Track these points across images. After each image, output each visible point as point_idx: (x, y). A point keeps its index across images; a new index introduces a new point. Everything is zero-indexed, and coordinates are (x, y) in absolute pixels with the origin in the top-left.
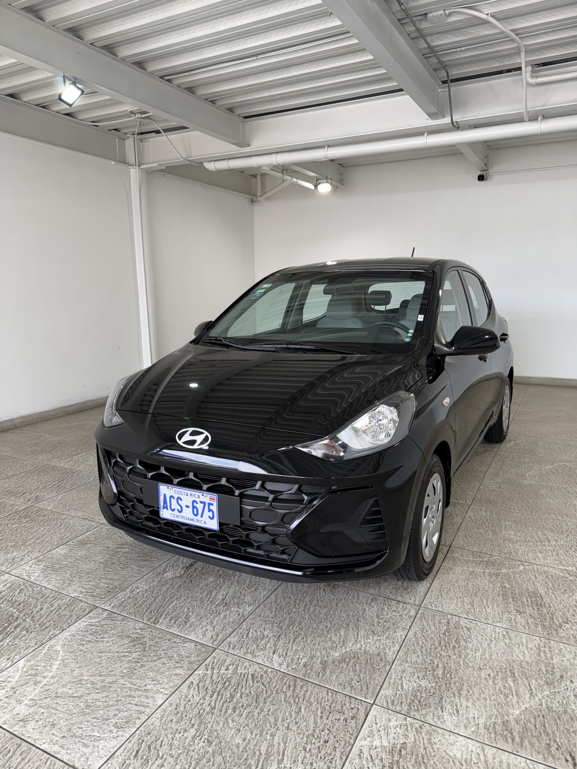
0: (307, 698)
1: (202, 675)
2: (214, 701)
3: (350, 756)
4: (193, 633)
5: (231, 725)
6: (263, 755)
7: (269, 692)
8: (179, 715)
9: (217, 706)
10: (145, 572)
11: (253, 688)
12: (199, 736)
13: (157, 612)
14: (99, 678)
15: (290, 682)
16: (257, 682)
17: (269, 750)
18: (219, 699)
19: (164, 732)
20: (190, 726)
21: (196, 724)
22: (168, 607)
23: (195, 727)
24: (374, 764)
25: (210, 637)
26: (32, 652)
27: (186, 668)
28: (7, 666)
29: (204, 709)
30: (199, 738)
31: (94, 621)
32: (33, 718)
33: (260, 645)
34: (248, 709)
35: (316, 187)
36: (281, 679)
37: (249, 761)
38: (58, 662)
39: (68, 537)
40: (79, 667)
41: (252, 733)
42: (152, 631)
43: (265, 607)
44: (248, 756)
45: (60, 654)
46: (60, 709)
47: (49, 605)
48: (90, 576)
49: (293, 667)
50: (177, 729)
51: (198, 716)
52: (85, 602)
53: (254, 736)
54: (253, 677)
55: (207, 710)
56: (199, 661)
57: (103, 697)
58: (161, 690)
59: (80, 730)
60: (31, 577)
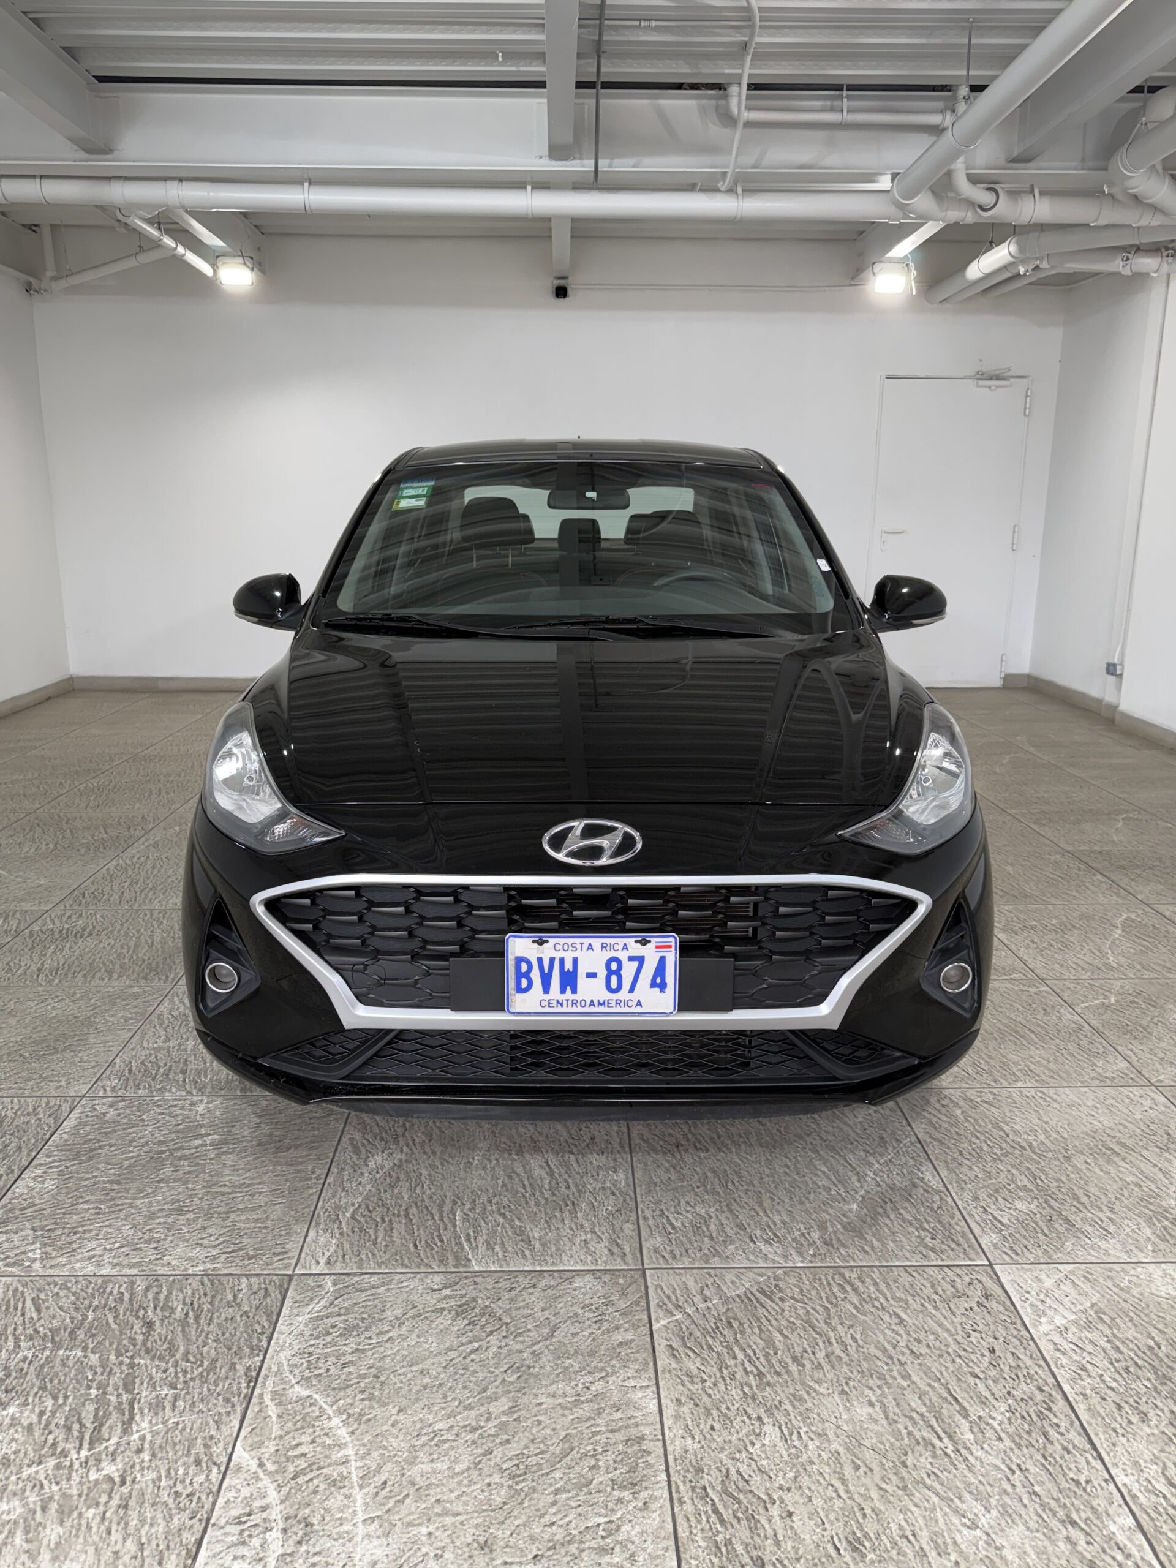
0: (889, 1295)
1: (671, 1326)
2: (747, 1364)
3: (1048, 1357)
4: (565, 1258)
5: (822, 1390)
6: (926, 1414)
7: (821, 1310)
8: (715, 1412)
9: (763, 1370)
10: (318, 1172)
11: (787, 1313)
12: (791, 1434)
13: (442, 1241)
14: (473, 1413)
15: (833, 1279)
16: (782, 1299)
17: (928, 1403)
18: (752, 1354)
19: (723, 1456)
20: (757, 1424)
21: (764, 1416)
22: (455, 1226)
23: (765, 1420)
24: (1090, 1353)
25: (606, 1252)
26: (245, 1425)
27: (626, 1325)
28: (214, 1480)
29: (746, 1384)
30: (795, 1437)
31: (317, 1308)
32: (419, 1554)
33: (714, 1235)
34: (817, 1351)
35: (215, 272)
36: (814, 1280)
37: (917, 1435)
38: (336, 1421)
39: (20, 1148)
40: (399, 1411)
41: (871, 1389)
42: (476, 1283)
43: (646, 1164)
44: (906, 1428)
45: (321, 1402)
46: (460, 1509)
47: (158, 1311)
48: (191, 1216)
49: (811, 1252)
50: (739, 1439)
51: (750, 1400)
52: (246, 1276)
53: (879, 1392)
54: (766, 1296)
55: (753, 1383)
56: (637, 1303)
57: (526, 1447)
58: (626, 1384)
59: (555, 1527)
60: (27, 1264)
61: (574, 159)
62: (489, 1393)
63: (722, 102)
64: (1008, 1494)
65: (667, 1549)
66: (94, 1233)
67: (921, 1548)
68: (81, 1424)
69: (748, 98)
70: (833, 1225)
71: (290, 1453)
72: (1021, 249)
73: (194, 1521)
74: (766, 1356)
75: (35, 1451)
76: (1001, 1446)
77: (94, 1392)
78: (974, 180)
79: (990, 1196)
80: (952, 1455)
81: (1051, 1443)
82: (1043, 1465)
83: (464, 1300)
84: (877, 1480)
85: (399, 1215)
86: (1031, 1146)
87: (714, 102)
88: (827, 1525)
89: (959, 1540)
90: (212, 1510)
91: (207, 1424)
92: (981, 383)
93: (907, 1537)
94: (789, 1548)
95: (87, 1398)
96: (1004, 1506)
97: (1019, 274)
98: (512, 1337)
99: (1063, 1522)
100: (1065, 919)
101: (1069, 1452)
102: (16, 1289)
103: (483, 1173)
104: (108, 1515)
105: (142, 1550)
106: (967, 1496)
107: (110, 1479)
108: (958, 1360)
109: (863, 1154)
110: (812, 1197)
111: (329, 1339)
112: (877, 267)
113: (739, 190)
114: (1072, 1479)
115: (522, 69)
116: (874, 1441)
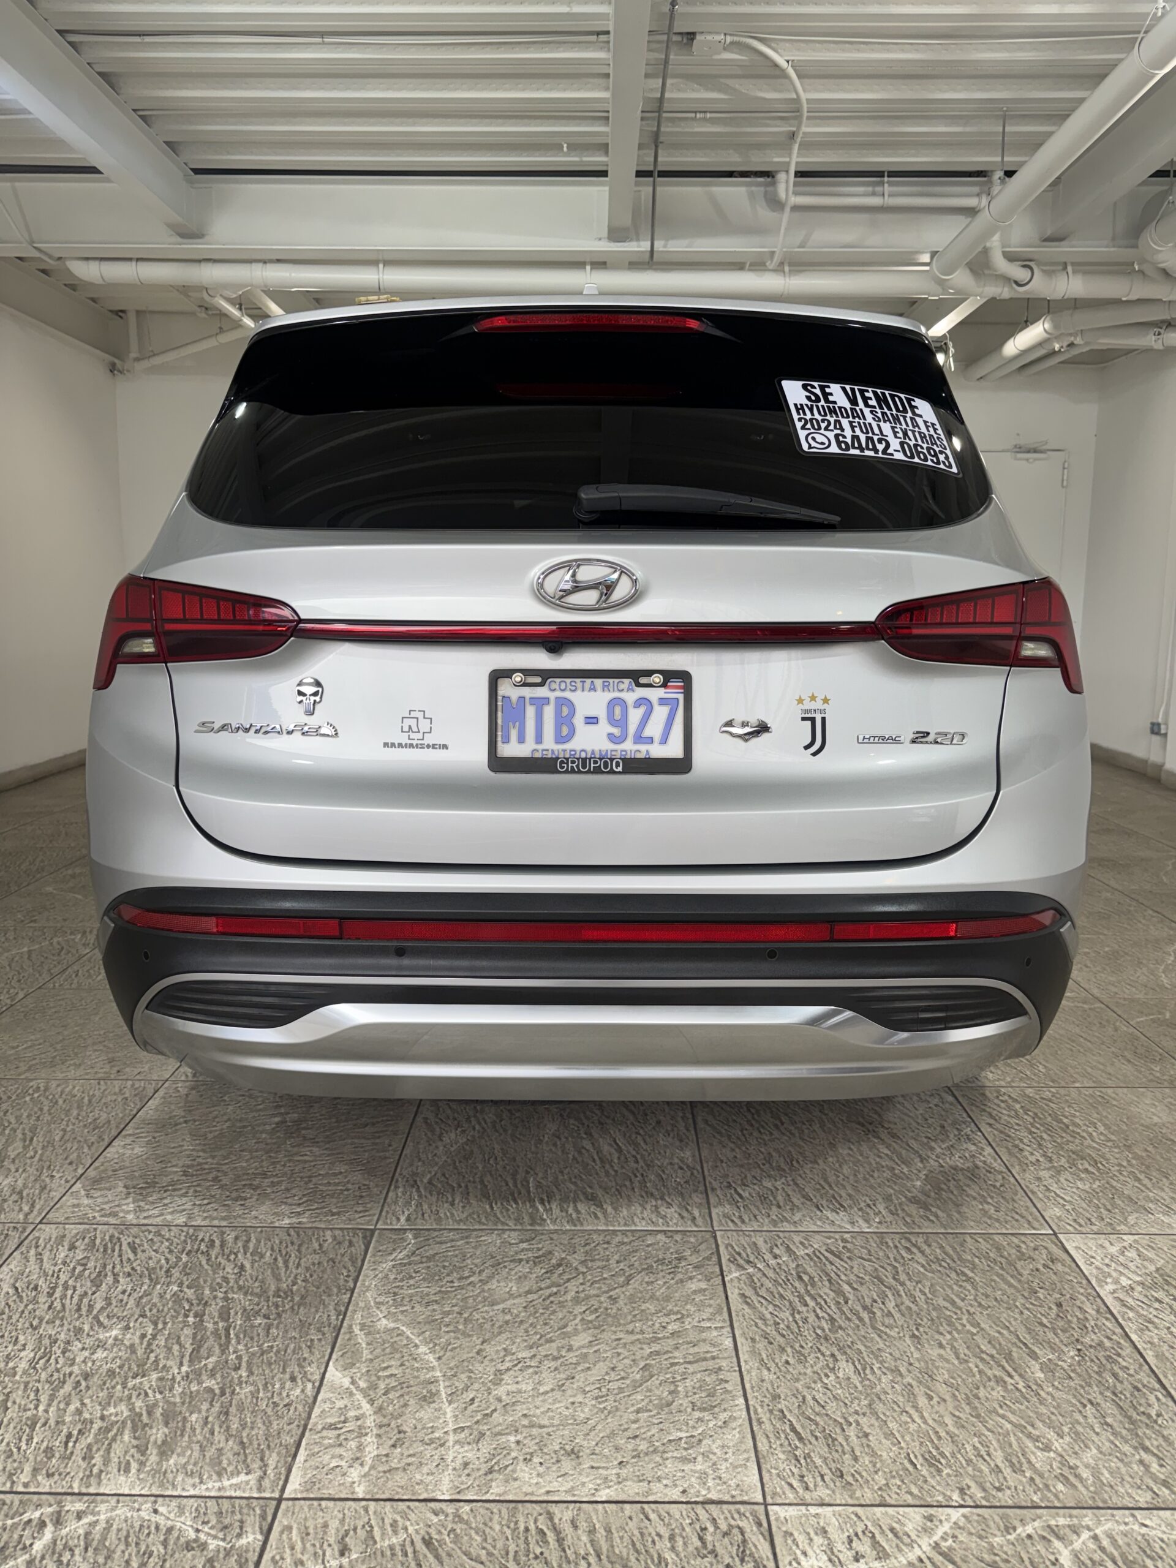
0: (955, 1257)
1: (743, 1277)
2: (819, 1311)
3: (1115, 1312)
4: (636, 1219)
5: (892, 1334)
6: (997, 1356)
7: (889, 1268)
8: (789, 1350)
9: (835, 1316)
10: (394, 1144)
11: (855, 1270)
12: (864, 1369)
13: (516, 1204)
14: (554, 1345)
15: (900, 1242)
16: (849, 1258)
17: (997, 1346)
18: (823, 1303)
19: (799, 1385)
20: (831, 1360)
21: (836, 1353)
22: (529, 1192)
23: (839, 1358)
24: (1156, 1309)
25: (677, 1216)
26: (336, 1349)
27: (700, 1277)
28: (309, 1394)
29: (819, 1327)
30: (868, 1371)
31: (401, 1256)
32: (509, 1457)
33: (781, 1204)
34: (887, 1301)
36: (882, 1243)
37: (989, 1373)
38: (423, 1349)
39: (109, 1122)
40: (483, 1343)
41: (941, 1334)
42: (552, 1239)
43: (711, 1145)
44: (977, 1367)
45: (408, 1333)
46: (546, 1422)
47: (248, 1255)
48: (276, 1180)
49: (877, 1220)
50: (814, 1372)
51: (822, 1340)
52: (331, 1229)
53: (948, 1337)
54: (835, 1255)
55: (826, 1327)
56: (709, 1258)
57: (607, 1373)
58: (702, 1324)
59: (638, 1440)
60: (121, 1215)
61: (631, 240)
62: (569, 1329)
63: (770, 189)
64: (1080, 1423)
65: (748, 1460)
66: (184, 1191)
67: (997, 1466)
68: (180, 1345)
69: (794, 181)
70: (898, 1198)
71: (380, 1374)
72: (1056, 326)
73: (292, 1426)
74: (838, 1303)
75: (138, 1366)
76: (1072, 1384)
77: (191, 1319)
78: (1010, 257)
79: (1052, 1177)
80: (1024, 1390)
81: (1121, 1382)
82: (1113, 1400)
83: (541, 1253)
84: (951, 1409)
85: (474, 1182)
86: (1090, 1135)
87: (762, 189)
88: (903, 1444)
89: (1033, 1459)
90: (309, 1417)
91: (300, 1348)
92: (1020, 455)
93: (982, 1456)
94: (867, 1462)
95: (186, 1324)
96: (1077, 1433)
97: (1053, 351)
98: (588, 1284)
99: (1135, 1448)
100: (1117, 947)
101: (1138, 1390)
102: (112, 1236)
103: (554, 1149)
104: (210, 1419)
105: (244, 1448)
106: (1040, 1425)
107: (210, 1390)
108: (1026, 1312)
109: (925, 1140)
110: (876, 1175)
111: (412, 1282)
113: (787, 269)
114: (1143, 1413)
115: (585, 159)
116: (946, 1376)
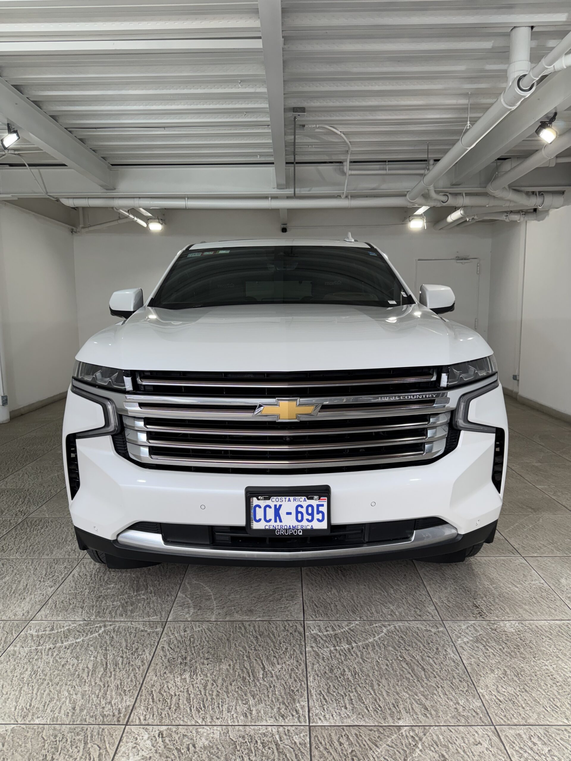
5: (351, 583)
8: (318, 587)
12: (340, 591)
19: (319, 595)
20: (330, 589)
21: (332, 587)
26: (180, 589)
28: (173, 599)
32: (232, 612)
35: (148, 225)
37: (377, 592)
38: (207, 588)
40: (225, 586)
45: (202, 584)
50: (325, 592)
51: (329, 584)
53: (368, 583)
57: (262, 593)
58: (292, 581)
59: (269, 608)
61: (286, 189)
62: (251, 582)
63: (342, 167)
65: (301, 611)
67: (372, 612)
68: (133, 588)
69: (350, 165)
71: (194, 594)
72: (465, 212)
73: (169, 606)
75: (121, 593)
76: (401, 594)
78: (437, 192)
80: (386, 595)
82: (412, 598)
84: (363, 600)
87: (338, 168)
88: (346, 608)
89: (383, 611)
90: (173, 604)
91: (169, 588)
92: (458, 261)
93: (369, 610)
94: (335, 612)
95: (134, 583)
96: (399, 605)
97: (466, 221)
99: (414, 608)
104: (144, 605)
105: (155, 611)
106: (388, 603)
111: (202, 573)
112: (411, 218)
113: (349, 197)
114: (420, 600)
115: (266, 159)
116: (364, 593)
